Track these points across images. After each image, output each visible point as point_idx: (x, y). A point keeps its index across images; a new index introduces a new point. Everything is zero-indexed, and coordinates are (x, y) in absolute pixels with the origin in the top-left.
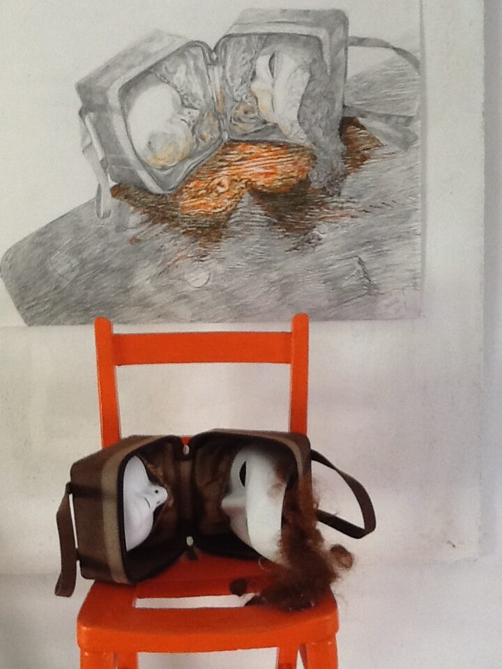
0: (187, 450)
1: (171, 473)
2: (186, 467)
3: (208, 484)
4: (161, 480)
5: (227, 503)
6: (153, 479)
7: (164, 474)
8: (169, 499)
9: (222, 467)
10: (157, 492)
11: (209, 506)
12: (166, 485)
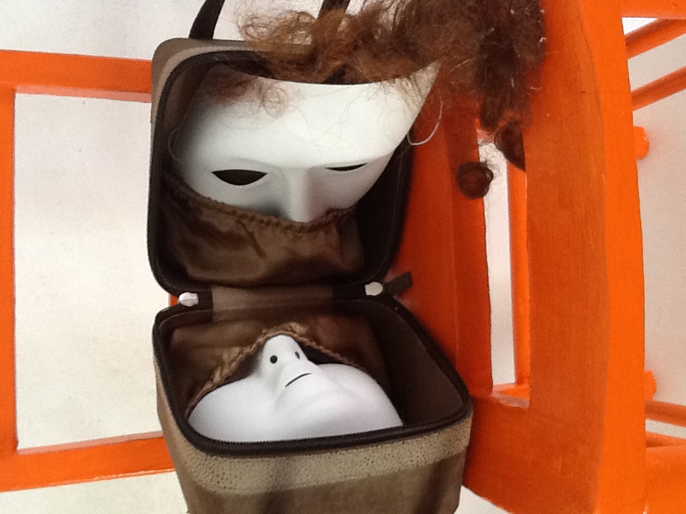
0: (187, 298)
1: (235, 330)
2: (224, 300)
3: (261, 253)
4: (248, 350)
5: (298, 211)
6: (246, 368)
7: (236, 345)
8: (291, 333)
9: (226, 225)
10: (274, 360)
11: (306, 248)
12: (260, 340)
